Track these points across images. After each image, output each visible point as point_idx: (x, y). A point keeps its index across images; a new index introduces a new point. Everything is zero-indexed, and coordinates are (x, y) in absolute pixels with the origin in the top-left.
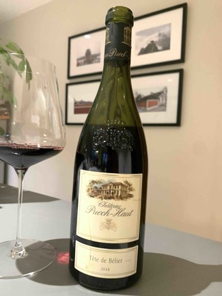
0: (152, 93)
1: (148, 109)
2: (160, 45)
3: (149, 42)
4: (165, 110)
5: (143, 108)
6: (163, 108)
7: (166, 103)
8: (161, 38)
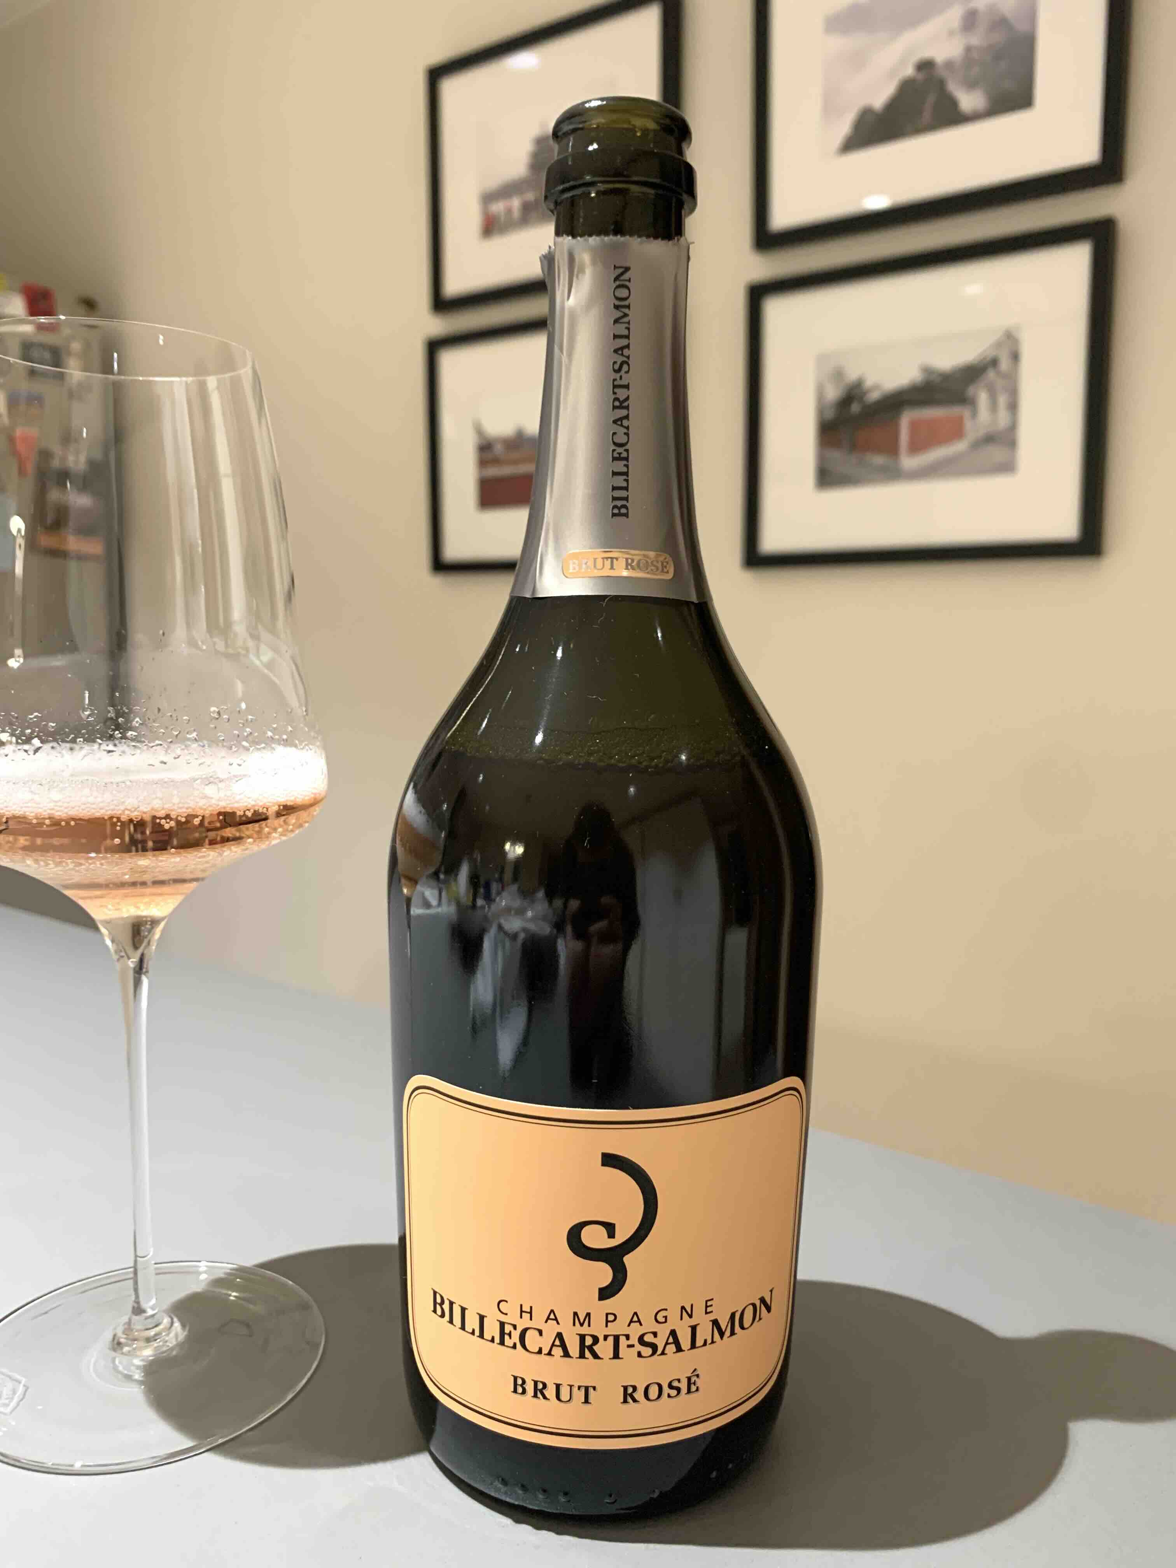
0: (927, 371)
1: (908, 462)
2: (971, 85)
3: (909, 71)
4: (1007, 467)
5: (878, 460)
6: (997, 453)
7: (1013, 427)
8: (976, 40)
